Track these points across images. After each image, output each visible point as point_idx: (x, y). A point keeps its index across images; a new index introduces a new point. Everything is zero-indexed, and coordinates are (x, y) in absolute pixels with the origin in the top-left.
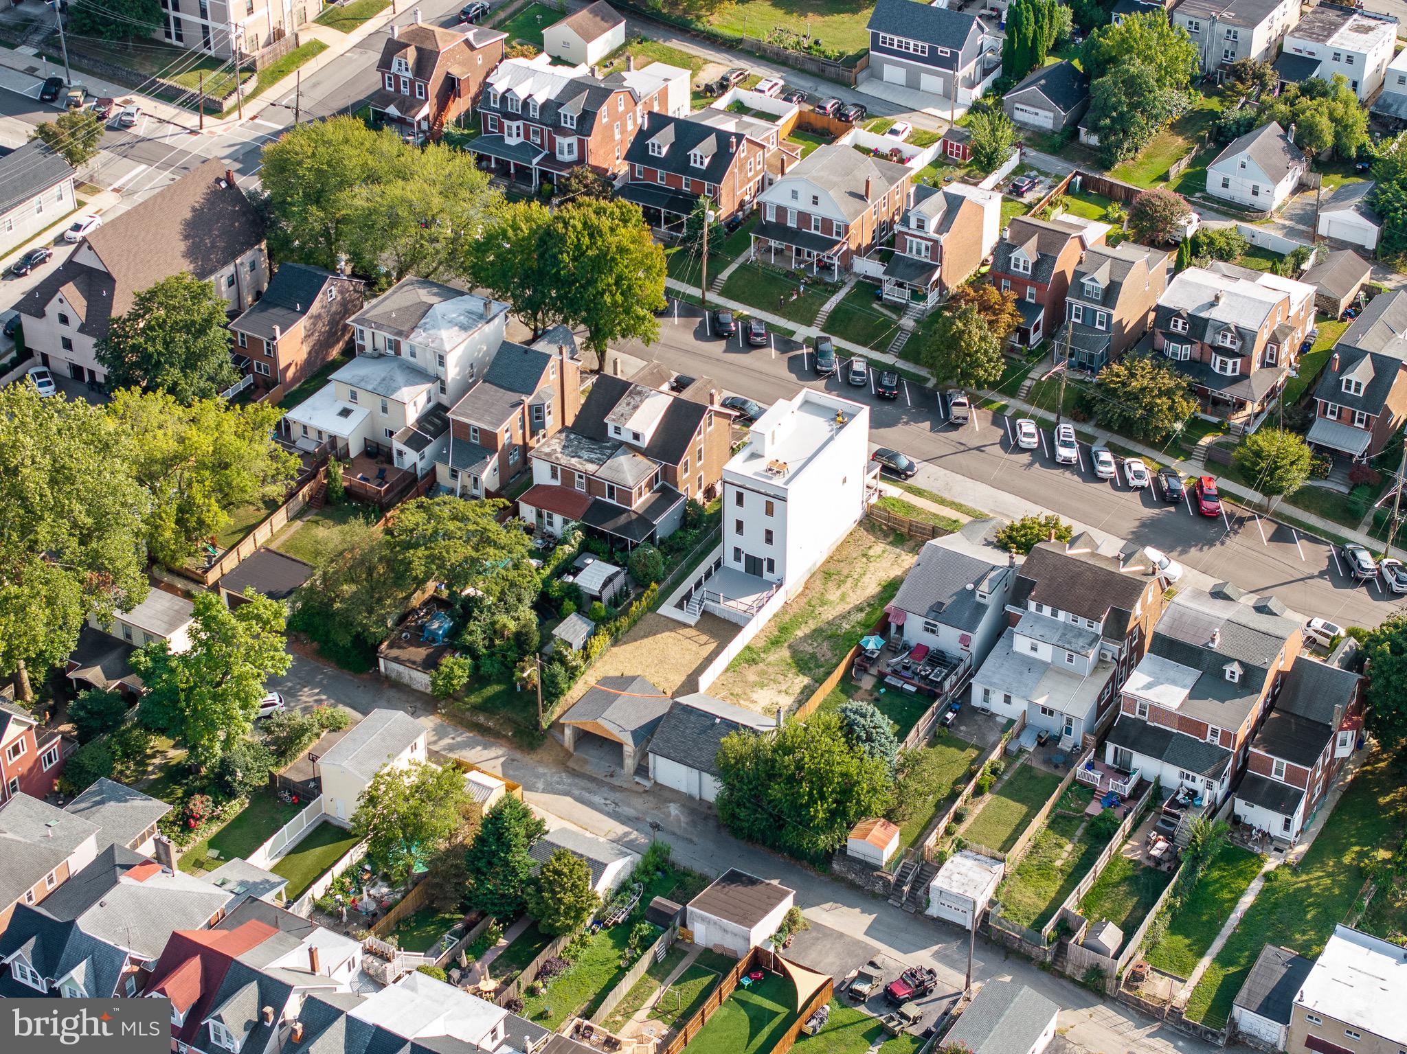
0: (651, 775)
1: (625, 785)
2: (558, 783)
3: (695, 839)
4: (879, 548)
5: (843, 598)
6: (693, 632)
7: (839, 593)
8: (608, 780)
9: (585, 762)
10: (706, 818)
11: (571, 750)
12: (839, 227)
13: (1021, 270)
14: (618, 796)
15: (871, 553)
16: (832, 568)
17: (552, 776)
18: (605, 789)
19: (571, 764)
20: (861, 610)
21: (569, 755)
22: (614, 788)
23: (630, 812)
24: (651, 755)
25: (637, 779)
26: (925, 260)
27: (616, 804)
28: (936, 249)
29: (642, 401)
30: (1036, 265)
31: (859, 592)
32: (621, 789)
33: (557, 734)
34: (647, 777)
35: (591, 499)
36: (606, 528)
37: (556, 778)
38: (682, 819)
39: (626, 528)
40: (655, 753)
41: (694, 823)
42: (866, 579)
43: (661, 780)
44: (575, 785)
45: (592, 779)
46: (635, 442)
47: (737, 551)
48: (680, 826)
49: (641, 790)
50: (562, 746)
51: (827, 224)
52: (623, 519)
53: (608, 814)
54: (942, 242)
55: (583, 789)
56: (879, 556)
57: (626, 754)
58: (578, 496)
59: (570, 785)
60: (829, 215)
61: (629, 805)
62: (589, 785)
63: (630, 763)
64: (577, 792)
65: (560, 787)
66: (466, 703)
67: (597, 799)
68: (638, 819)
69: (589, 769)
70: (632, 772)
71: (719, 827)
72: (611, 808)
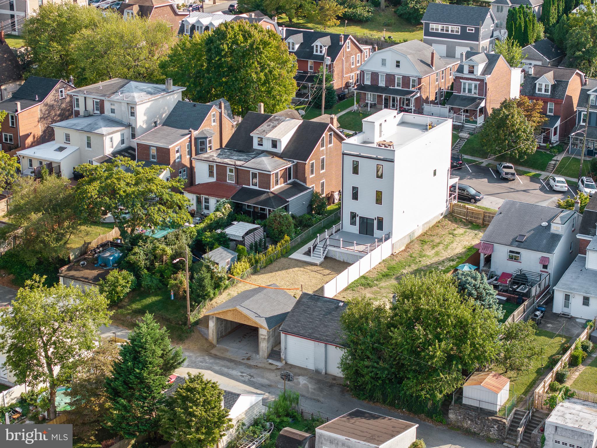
0: (283, 356)
1: (260, 365)
2: (201, 362)
3: (322, 399)
4: (461, 230)
5: (437, 254)
6: (319, 268)
7: (433, 251)
8: (245, 361)
9: (227, 350)
10: (331, 386)
11: (214, 342)
12: (414, 81)
13: (543, 92)
14: (253, 371)
15: (456, 232)
16: (426, 238)
17: (196, 358)
18: (242, 367)
19: (213, 352)
20: (453, 260)
21: (212, 346)
22: (250, 367)
23: (265, 381)
24: (283, 336)
25: (270, 361)
26: (475, 96)
27: (252, 376)
28: (482, 86)
29: (279, 124)
30: (554, 87)
31: (449, 251)
32: (256, 367)
33: (203, 329)
34: (279, 359)
35: (238, 187)
36: (250, 203)
37: (199, 359)
38: (310, 386)
39: (266, 202)
40: (287, 332)
41: (321, 390)
42: (454, 245)
43: (291, 361)
44: (216, 364)
45: (231, 361)
46: (274, 150)
47: (353, 216)
48: (308, 391)
49: (275, 368)
50: (207, 339)
51: (406, 80)
52: (263, 197)
53: (244, 382)
54: (487, 81)
55: (223, 366)
56: (462, 234)
57: (261, 337)
58: (230, 187)
59: (211, 363)
60: (406, 73)
61: (263, 377)
62: (229, 364)
63: (264, 346)
64: (217, 368)
65: (203, 364)
66: (128, 309)
67: (234, 373)
68: (270, 386)
69: (228, 355)
70: (266, 355)
71: (342, 392)
72: (247, 378)
